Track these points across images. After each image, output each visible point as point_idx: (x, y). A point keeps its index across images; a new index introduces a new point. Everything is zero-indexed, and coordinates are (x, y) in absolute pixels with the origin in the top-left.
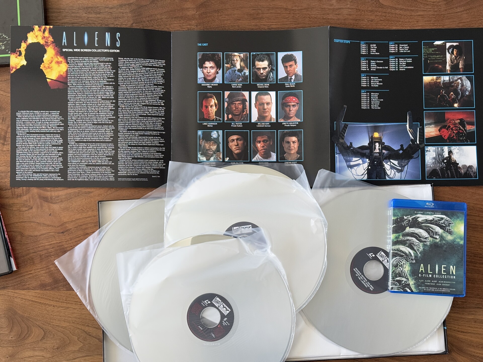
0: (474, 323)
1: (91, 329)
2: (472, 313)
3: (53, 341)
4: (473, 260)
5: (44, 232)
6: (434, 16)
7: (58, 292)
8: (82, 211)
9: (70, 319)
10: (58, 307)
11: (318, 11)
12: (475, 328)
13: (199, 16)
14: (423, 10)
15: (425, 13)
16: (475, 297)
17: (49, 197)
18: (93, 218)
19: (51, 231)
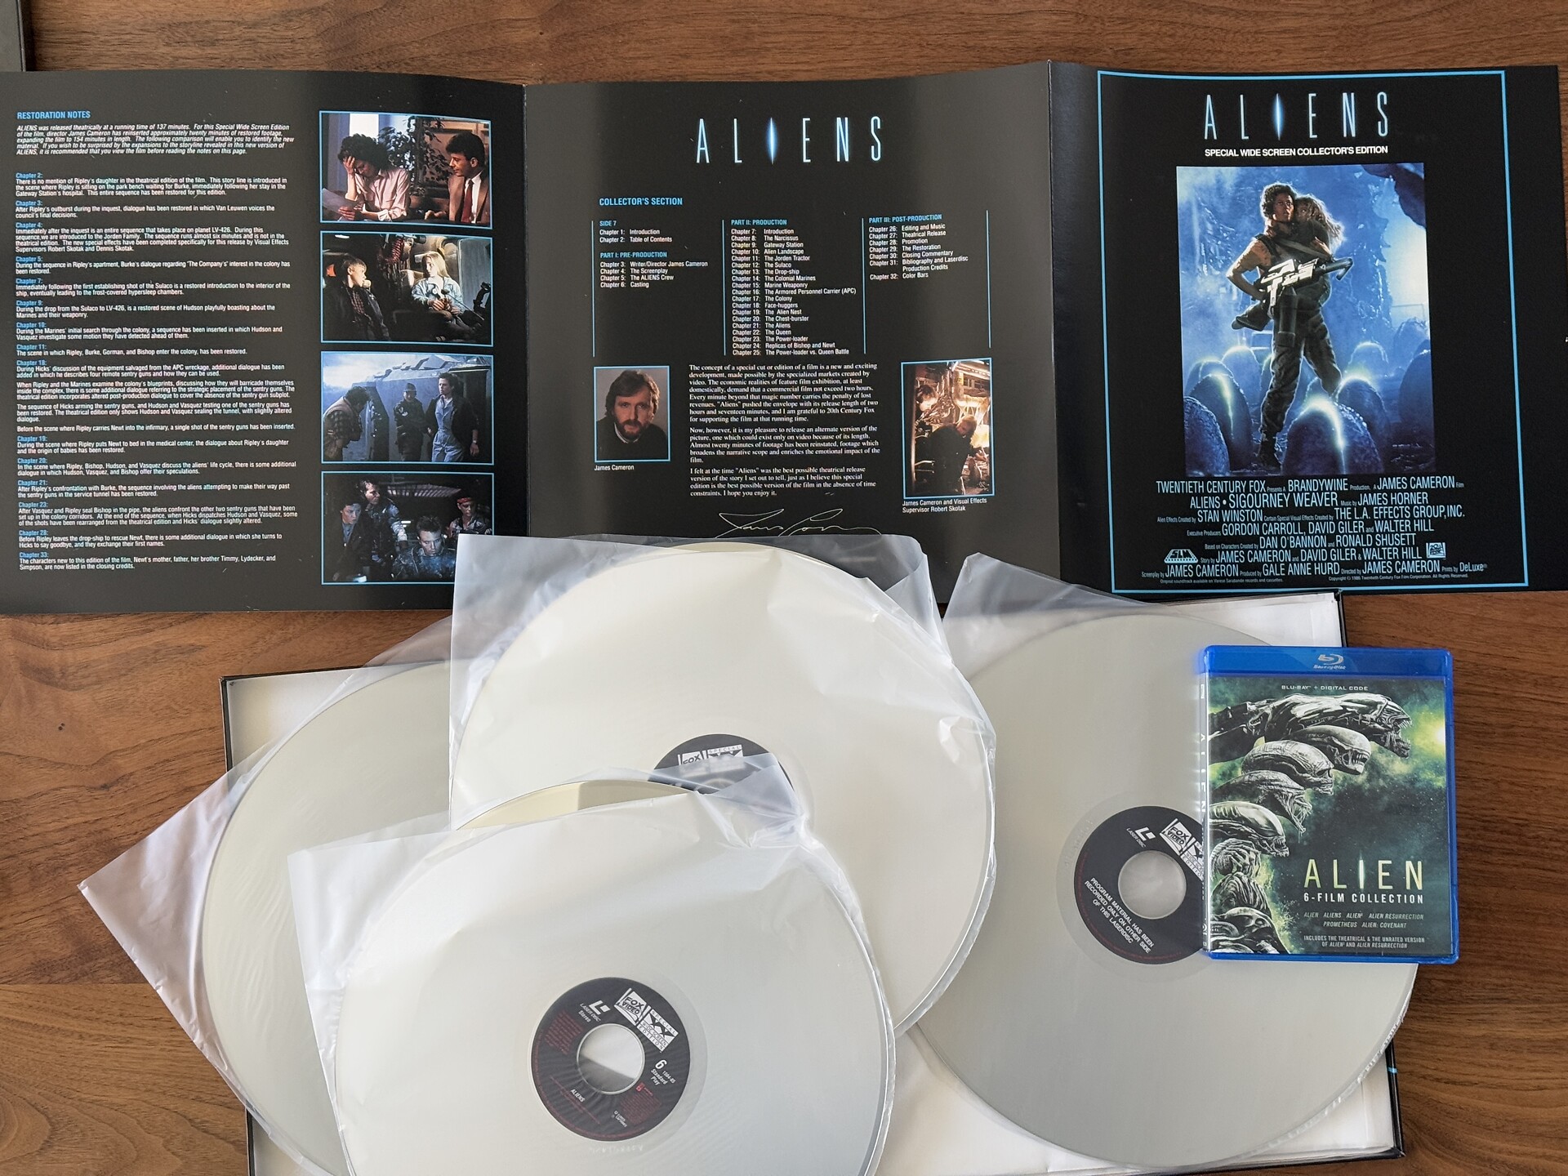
0: (1487, 1052)
1: (209, 1110)
2: (1481, 1017)
3: (80, 1155)
4: (1481, 842)
5: (42, 787)
6: (1334, 33)
7: (94, 987)
8: (168, 712)
9: (138, 1078)
10: (96, 1040)
11: (949, 23)
12: (1492, 1066)
13: (551, 47)
14: (1298, 14)
15: (1305, 22)
16: (1491, 965)
17: (57, 669)
18: (208, 734)
19: (65, 784)
